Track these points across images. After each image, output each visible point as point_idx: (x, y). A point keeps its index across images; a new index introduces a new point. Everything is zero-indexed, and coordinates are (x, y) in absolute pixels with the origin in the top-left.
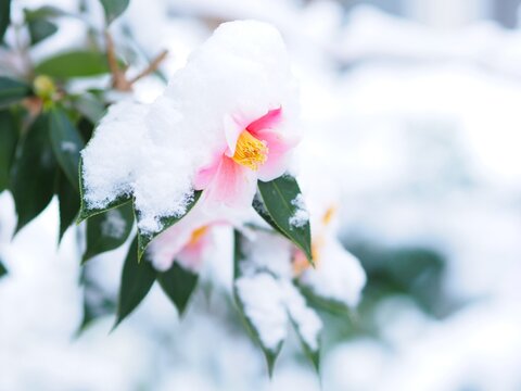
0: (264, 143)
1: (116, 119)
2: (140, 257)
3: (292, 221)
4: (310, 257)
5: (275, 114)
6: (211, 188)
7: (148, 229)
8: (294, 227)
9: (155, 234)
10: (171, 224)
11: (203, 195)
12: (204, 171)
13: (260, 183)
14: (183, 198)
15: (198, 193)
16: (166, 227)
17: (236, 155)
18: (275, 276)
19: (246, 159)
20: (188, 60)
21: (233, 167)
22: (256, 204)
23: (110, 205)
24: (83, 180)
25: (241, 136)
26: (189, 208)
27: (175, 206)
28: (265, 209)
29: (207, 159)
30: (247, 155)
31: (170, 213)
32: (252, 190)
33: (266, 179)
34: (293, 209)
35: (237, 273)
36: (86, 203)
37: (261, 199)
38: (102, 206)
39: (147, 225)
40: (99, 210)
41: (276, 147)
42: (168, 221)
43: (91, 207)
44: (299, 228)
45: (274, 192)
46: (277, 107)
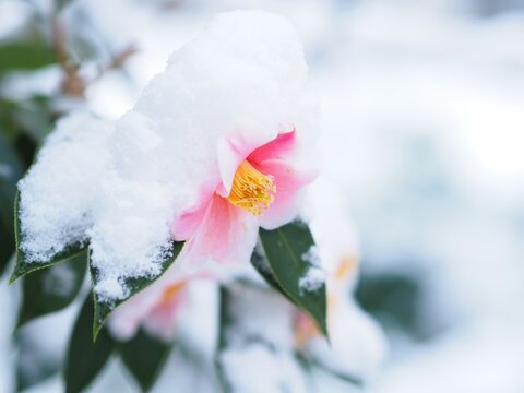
0: (270, 178)
1: (67, 139)
2: (96, 334)
3: (302, 282)
4: (324, 330)
5: (286, 139)
6: (195, 238)
7: (109, 295)
8: (305, 291)
9: (118, 302)
10: (140, 288)
11: (185, 248)
12: (186, 216)
13: (262, 231)
14: (158, 252)
15: (178, 246)
16: (133, 292)
17: (233, 194)
18: (272, 348)
19: (245, 200)
20: (170, 63)
21: (226, 209)
22: (255, 259)
23: (57, 258)
24: (19, 221)
25: (239, 169)
26: (165, 266)
27: (147, 264)
28: (267, 264)
29: (192, 199)
30: (247, 194)
31: (139, 273)
32: (251, 240)
33: (270, 225)
34: (304, 266)
35: (222, 343)
36: (22, 254)
37: (262, 252)
38: (45, 259)
39: (107, 289)
40: (40, 264)
41: (287, 184)
42: (136, 284)
43: (30, 260)
44: (312, 293)
45: (280, 244)
46: (288, 130)
